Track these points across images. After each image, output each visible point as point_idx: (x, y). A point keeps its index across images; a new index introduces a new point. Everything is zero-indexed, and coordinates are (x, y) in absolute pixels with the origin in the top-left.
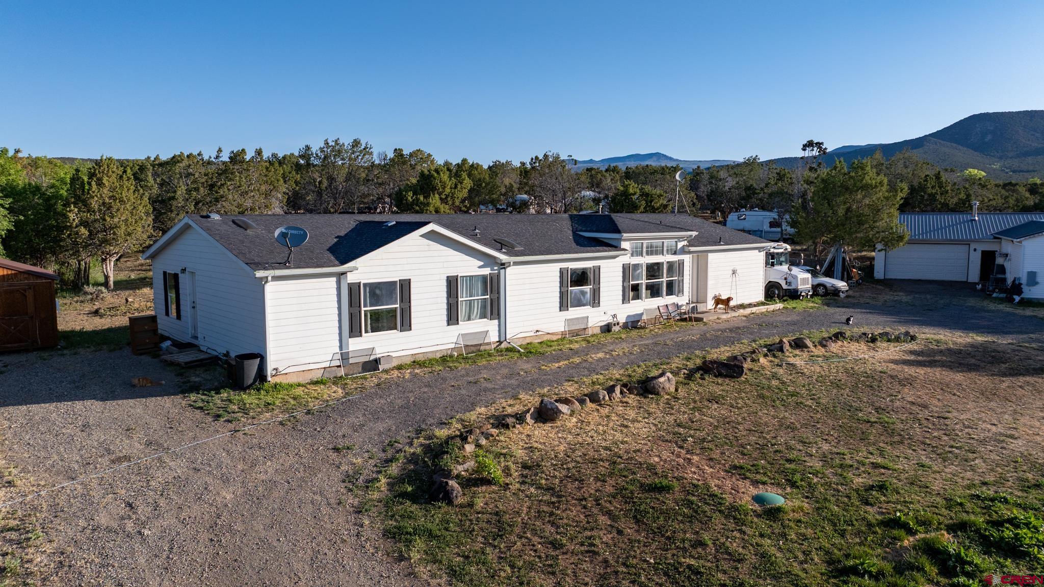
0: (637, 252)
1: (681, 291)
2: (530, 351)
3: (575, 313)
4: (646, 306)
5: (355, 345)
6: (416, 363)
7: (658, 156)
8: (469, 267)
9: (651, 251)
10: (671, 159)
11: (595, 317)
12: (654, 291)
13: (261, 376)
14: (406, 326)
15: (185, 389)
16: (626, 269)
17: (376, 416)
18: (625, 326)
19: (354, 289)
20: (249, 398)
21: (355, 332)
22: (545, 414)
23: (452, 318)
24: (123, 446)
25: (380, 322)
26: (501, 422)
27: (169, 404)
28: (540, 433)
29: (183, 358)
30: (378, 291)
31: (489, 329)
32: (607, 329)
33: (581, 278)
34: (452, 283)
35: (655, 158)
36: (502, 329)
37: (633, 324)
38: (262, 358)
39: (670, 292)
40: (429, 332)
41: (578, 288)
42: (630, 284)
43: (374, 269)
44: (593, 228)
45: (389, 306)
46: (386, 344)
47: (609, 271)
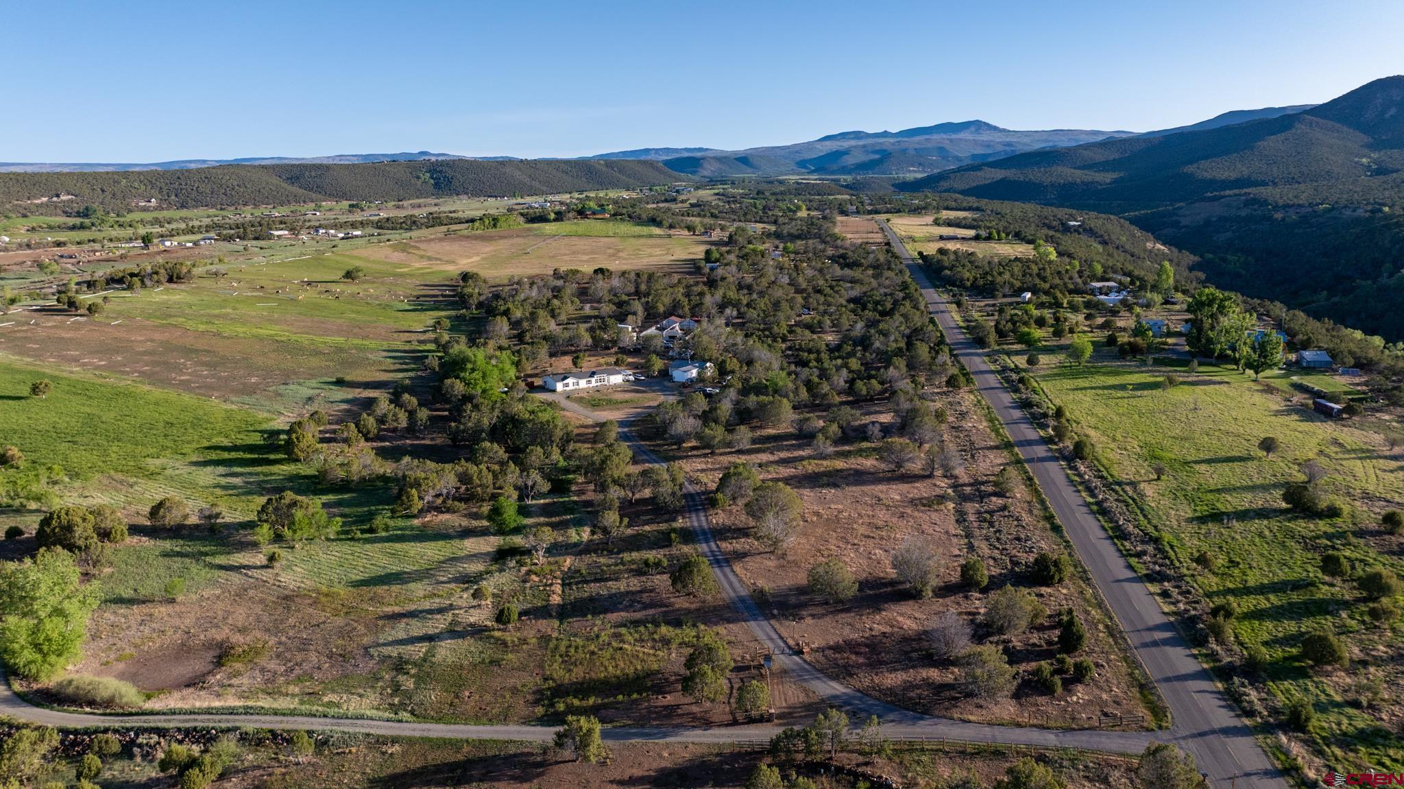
0: (597, 378)
2: (582, 388)
3: (589, 385)
4: (599, 383)
5: (564, 389)
6: (570, 390)
7: (978, 125)
8: (575, 381)
9: (599, 377)
10: (995, 128)
11: (591, 385)
12: (600, 381)
14: (569, 387)
15: (551, 392)
17: (565, 394)
18: (595, 385)
19: (564, 384)
20: (556, 393)
21: (564, 387)
23: (574, 386)
24: (549, 395)
25: (567, 387)
26: (575, 394)
28: (577, 395)
29: (549, 389)
31: (577, 387)
32: (593, 386)
34: (573, 383)
35: (973, 129)
36: (579, 386)
37: (597, 385)
38: (557, 390)
39: (604, 381)
40: (571, 387)
41: (589, 382)
42: (596, 381)
43: (565, 382)
44: (593, 374)
45: (567, 385)
46: (567, 389)
47: (593, 380)
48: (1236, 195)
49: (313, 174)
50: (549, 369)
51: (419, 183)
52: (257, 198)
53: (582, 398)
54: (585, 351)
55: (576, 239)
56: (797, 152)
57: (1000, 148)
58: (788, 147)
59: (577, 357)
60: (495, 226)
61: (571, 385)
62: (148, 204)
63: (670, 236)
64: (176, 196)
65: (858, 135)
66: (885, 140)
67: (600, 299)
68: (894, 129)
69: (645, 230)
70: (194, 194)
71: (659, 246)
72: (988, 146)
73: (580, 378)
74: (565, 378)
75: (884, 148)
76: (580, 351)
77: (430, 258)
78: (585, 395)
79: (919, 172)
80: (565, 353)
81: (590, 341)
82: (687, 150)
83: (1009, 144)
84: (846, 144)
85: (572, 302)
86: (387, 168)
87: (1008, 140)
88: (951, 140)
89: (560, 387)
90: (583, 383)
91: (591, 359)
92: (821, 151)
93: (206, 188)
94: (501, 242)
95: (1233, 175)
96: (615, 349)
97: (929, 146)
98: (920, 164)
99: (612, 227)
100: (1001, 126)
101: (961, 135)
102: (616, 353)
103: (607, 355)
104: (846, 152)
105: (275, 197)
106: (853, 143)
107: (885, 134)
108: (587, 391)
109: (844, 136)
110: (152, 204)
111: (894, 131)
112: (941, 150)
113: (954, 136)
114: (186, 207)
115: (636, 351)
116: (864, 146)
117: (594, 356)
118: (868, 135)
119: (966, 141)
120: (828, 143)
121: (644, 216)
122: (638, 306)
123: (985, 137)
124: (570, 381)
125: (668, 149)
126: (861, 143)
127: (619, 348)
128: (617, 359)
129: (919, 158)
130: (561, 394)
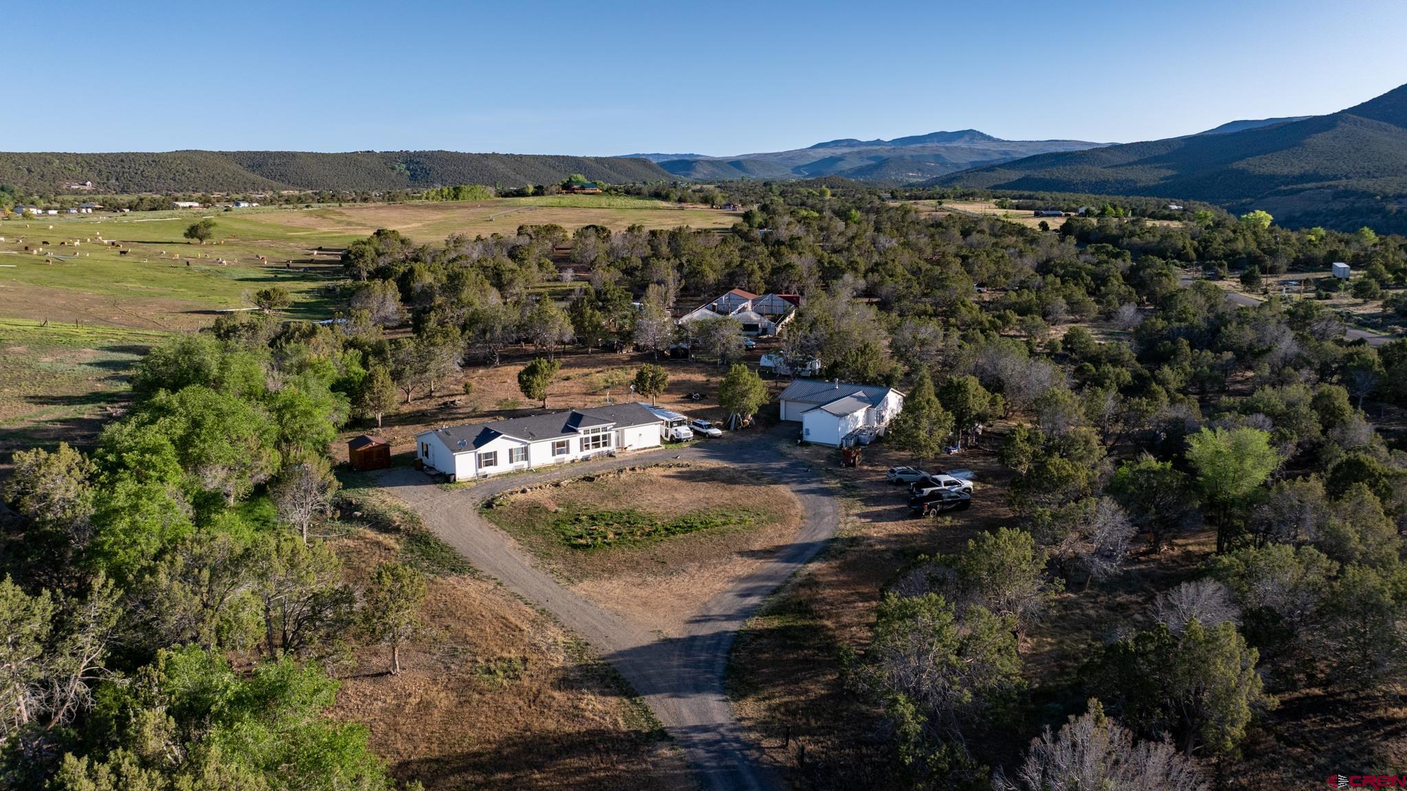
0: (586, 432)
1: (610, 445)
2: (538, 471)
3: (558, 457)
4: (592, 452)
5: (480, 471)
6: (499, 475)
7: (972, 134)
8: (516, 445)
9: (593, 431)
10: (989, 138)
11: (567, 458)
12: (597, 446)
13: (455, 480)
14: (496, 464)
15: (436, 483)
16: (581, 440)
17: (482, 491)
18: (582, 460)
19: (480, 455)
20: (452, 486)
21: (480, 467)
22: (524, 491)
23: (511, 461)
24: (426, 497)
25: (488, 464)
26: (511, 493)
27: (432, 486)
28: (520, 496)
29: (433, 473)
30: (487, 455)
31: (524, 464)
32: (573, 461)
33: (560, 444)
34: (511, 451)
35: (967, 138)
36: (529, 464)
37: (586, 459)
38: (454, 474)
39: (605, 444)
40: (504, 466)
41: (561, 448)
42: (584, 445)
43: (485, 449)
44: (574, 422)
45: (491, 459)
46: (490, 470)
47: (574, 441)
48: (1318, 188)
49: (277, 161)
50: (460, 400)
51: (394, 174)
52: (210, 185)
53: (534, 509)
54: (558, 354)
55: (559, 209)
56: (789, 158)
57: (996, 156)
58: (780, 154)
59: (532, 371)
60: (456, 197)
61: (503, 458)
62: (82, 187)
63: (682, 209)
64: (117, 179)
65: (850, 143)
66: (878, 148)
67: (592, 263)
68: (887, 138)
69: (648, 203)
70: (138, 178)
71: (670, 217)
72: (985, 155)
73: (533, 436)
74: (487, 436)
75: (880, 154)
76: (545, 354)
77: (349, 224)
78: (542, 495)
79: (918, 177)
80: (507, 359)
81: (570, 332)
82: (676, 155)
83: (1006, 153)
84: (839, 151)
85: (540, 266)
86: (359, 158)
87: (1003, 149)
88: (947, 148)
89: (465, 465)
90: (541, 453)
91: (572, 372)
92: (813, 158)
93: (152, 172)
94: (459, 211)
95: (1297, 171)
96: (628, 351)
97: (926, 153)
98: (919, 170)
99: (604, 201)
100: (995, 136)
101: (955, 144)
102: (632, 360)
103: (608, 363)
104: (841, 159)
105: (230, 184)
106: (847, 150)
107: (878, 142)
108: (550, 477)
109: (836, 143)
110: (87, 188)
111: (886, 140)
112: (937, 157)
113: (948, 145)
114: (126, 192)
115: (678, 357)
116: (859, 153)
117: (580, 365)
118: (861, 143)
119: (962, 149)
120: (820, 150)
121: (645, 190)
122: (666, 270)
123: (980, 145)
124: (500, 446)
125: (658, 154)
126: (855, 149)
127: (637, 348)
128: (641, 377)
129: (917, 163)
130: (466, 489)
